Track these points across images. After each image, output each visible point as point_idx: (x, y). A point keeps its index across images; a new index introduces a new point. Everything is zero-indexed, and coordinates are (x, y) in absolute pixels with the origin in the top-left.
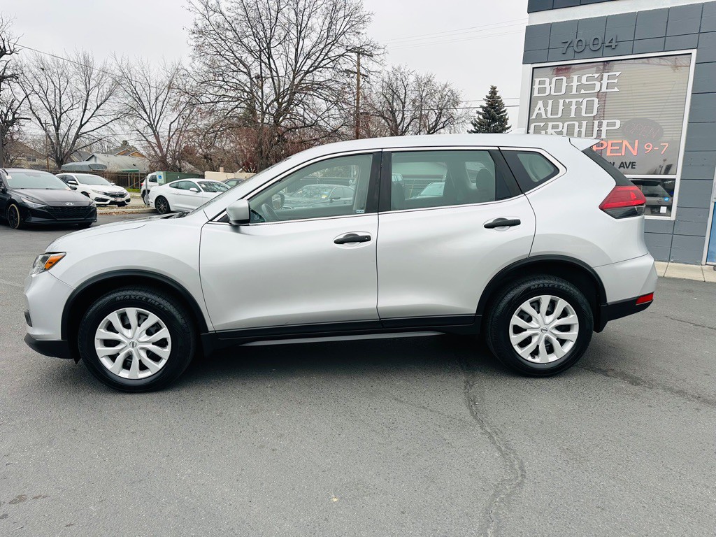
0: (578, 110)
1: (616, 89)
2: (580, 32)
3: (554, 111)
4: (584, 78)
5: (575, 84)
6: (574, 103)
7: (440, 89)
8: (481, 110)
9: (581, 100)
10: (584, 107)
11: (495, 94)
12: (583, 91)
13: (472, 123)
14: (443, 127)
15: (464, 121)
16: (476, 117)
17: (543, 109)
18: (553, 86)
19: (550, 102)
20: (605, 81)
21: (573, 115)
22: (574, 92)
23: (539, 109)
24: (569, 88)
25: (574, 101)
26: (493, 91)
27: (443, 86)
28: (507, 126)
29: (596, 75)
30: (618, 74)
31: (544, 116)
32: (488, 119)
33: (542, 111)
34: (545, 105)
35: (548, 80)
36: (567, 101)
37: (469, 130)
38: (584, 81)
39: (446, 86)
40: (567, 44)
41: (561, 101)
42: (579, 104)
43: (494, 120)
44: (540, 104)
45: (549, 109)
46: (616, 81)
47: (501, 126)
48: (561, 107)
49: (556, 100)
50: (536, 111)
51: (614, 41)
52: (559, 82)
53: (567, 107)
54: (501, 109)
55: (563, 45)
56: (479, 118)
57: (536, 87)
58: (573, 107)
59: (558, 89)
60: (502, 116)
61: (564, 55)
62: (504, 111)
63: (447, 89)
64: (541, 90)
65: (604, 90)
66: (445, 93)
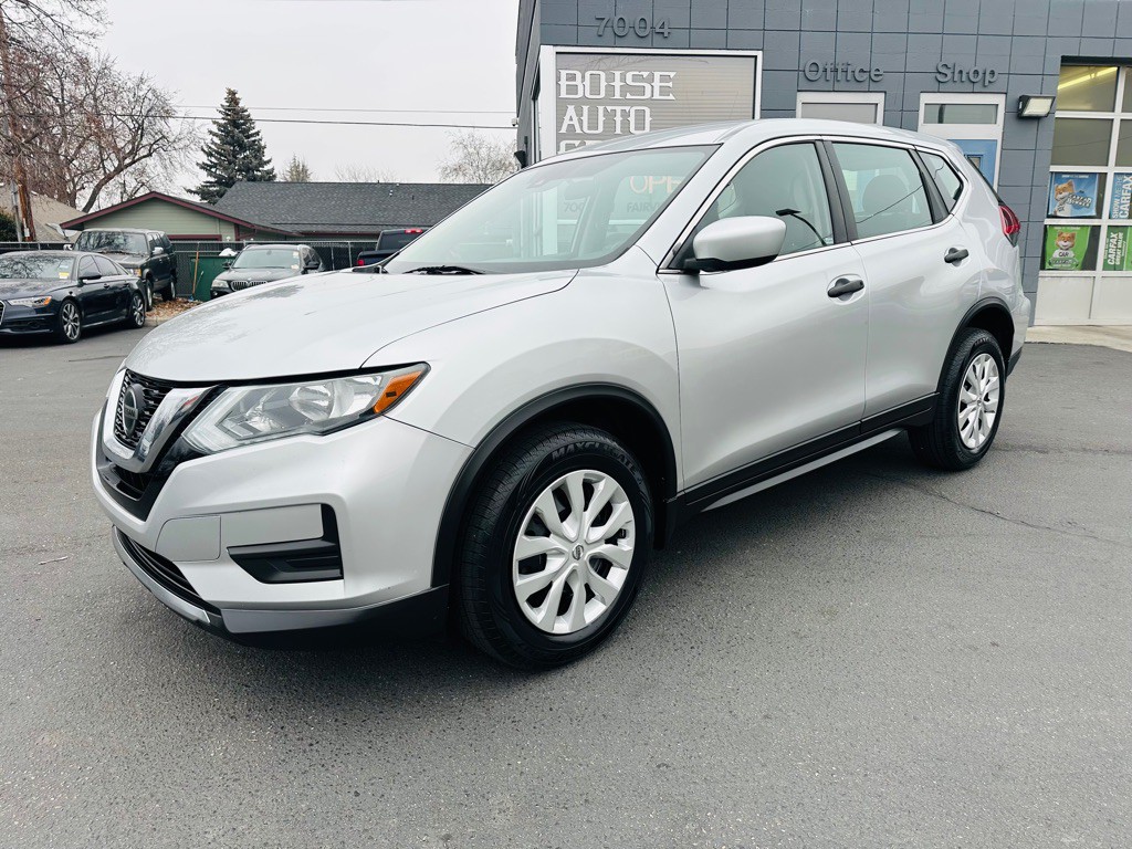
0: (626, 123)
1: (671, 97)
2: (620, 6)
3: (593, 124)
4: (629, 76)
5: (617, 84)
6: (618, 113)
7: (130, 84)
8: (215, 129)
9: (627, 108)
10: (632, 119)
11: (237, 104)
12: (629, 96)
13: (203, 150)
14: (150, 155)
15: (186, 146)
16: (208, 141)
17: (575, 118)
18: (587, 82)
19: (585, 108)
20: (657, 84)
21: (618, 131)
22: (617, 96)
23: (571, 119)
24: (610, 89)
25: (618, 109)
26: (233, 98)
27: (136, 81)
28: (265, 159)
29: (645, 74)
30: (672, 74)
31: (578, 131)
32: (230, 144)
33: (575, 122)
34: (579, 114)
35: (579, 75)
36: (609, 108)
37: (200, 162)
38: (629, 81)
39: (141, 80)
40: (605, 21)
41: (601, 109)
42: (625, 115)
43: (243, 148)
44: (571, 111)
45: (585, 118)
46: (670, 84)
47: (256, 157)
48: (601, 118)
49: (594, 104)
50: (567, 122)
51: (666, 27)
52: (595, 80)
53: (610, 116)
54: (249, 129)
55: (598, 23)
56: (213, 143)
57: (564, 83)
58: (618, 119)
59: (595, 89)
60: (254, 141)
61: (599, 39)
62: (257, 134)
63: (145, 87)
64: (572, 89)
65: (656, 96)
66: (141, 94)
